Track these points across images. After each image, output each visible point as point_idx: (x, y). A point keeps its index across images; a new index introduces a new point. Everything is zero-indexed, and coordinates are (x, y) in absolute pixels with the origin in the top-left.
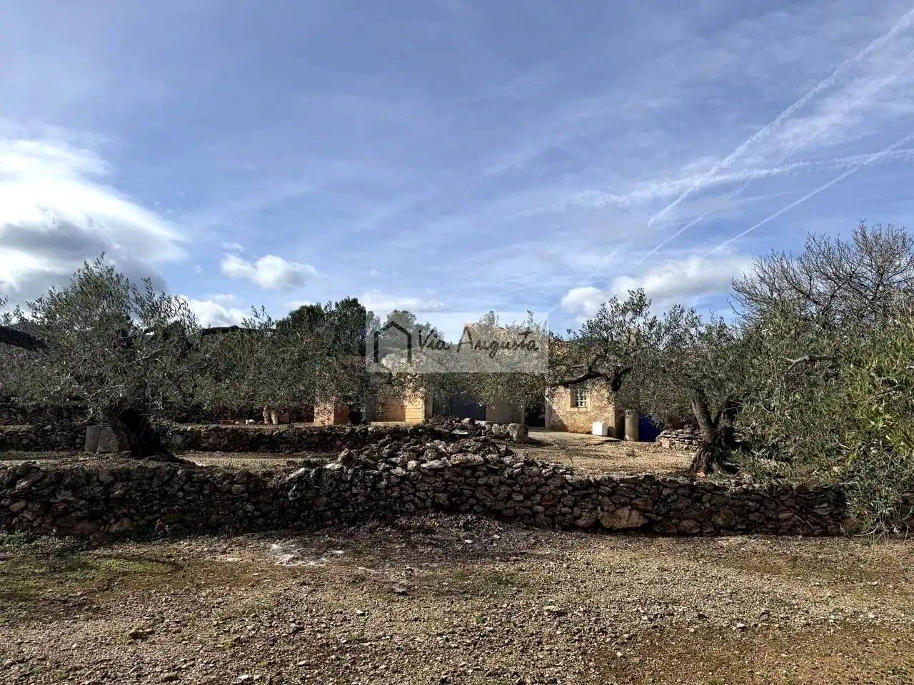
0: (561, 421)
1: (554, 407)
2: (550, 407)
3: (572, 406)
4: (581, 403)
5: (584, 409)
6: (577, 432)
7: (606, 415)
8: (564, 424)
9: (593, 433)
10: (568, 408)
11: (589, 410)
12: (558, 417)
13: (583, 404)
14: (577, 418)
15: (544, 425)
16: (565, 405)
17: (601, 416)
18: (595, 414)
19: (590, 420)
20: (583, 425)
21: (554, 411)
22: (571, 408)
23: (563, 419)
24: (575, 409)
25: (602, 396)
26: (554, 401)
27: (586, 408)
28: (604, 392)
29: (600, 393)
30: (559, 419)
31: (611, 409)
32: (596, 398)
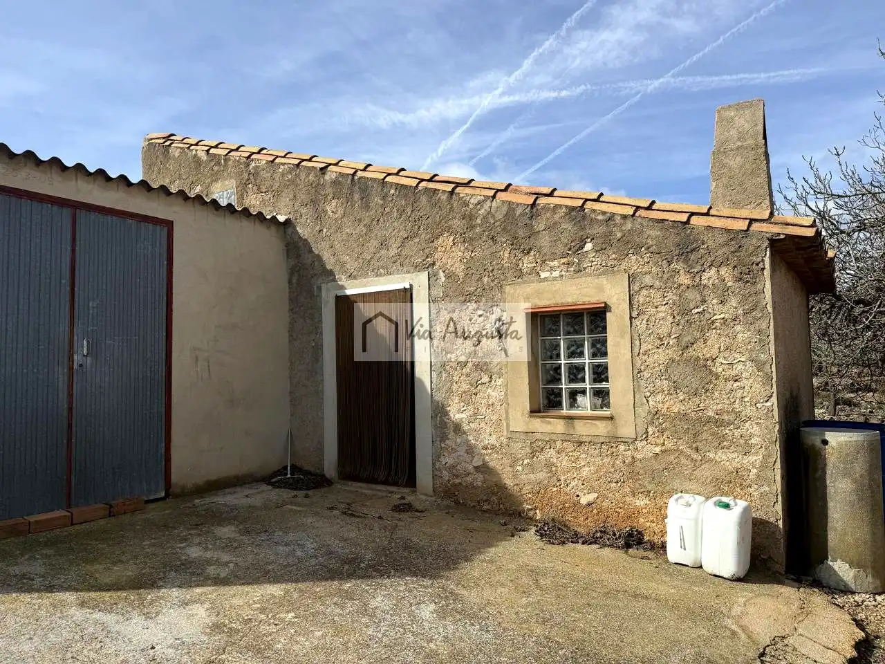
0: (484, 469)
1: (457, 413)
2: (440, 411)
3: (534, 411)
4: (573, 394)
5: (601, 428)
6: (576, 537)
7: (727, 459)
8: (502, 487)
9: (674, 553)
10: (519, 417)
11: (627, 431)
12: (470, 450)
13: (585, 401)
14: (564, 462)
15: (411, 481)
16: (505, 402)
17: (696, 465)
18: (658, 449)
19: (633, 475)
20: (591, 497)
21: (458, 428)
22: (532, 419)
23: (494, 461)
24: (550, 423)
25: (703, 366)
26: (455, 387)
27: (609, 422)
28: (711, 345)
29: (691, 352)
30: (477, 462)
31: (757, 430)
32: (665, 376)
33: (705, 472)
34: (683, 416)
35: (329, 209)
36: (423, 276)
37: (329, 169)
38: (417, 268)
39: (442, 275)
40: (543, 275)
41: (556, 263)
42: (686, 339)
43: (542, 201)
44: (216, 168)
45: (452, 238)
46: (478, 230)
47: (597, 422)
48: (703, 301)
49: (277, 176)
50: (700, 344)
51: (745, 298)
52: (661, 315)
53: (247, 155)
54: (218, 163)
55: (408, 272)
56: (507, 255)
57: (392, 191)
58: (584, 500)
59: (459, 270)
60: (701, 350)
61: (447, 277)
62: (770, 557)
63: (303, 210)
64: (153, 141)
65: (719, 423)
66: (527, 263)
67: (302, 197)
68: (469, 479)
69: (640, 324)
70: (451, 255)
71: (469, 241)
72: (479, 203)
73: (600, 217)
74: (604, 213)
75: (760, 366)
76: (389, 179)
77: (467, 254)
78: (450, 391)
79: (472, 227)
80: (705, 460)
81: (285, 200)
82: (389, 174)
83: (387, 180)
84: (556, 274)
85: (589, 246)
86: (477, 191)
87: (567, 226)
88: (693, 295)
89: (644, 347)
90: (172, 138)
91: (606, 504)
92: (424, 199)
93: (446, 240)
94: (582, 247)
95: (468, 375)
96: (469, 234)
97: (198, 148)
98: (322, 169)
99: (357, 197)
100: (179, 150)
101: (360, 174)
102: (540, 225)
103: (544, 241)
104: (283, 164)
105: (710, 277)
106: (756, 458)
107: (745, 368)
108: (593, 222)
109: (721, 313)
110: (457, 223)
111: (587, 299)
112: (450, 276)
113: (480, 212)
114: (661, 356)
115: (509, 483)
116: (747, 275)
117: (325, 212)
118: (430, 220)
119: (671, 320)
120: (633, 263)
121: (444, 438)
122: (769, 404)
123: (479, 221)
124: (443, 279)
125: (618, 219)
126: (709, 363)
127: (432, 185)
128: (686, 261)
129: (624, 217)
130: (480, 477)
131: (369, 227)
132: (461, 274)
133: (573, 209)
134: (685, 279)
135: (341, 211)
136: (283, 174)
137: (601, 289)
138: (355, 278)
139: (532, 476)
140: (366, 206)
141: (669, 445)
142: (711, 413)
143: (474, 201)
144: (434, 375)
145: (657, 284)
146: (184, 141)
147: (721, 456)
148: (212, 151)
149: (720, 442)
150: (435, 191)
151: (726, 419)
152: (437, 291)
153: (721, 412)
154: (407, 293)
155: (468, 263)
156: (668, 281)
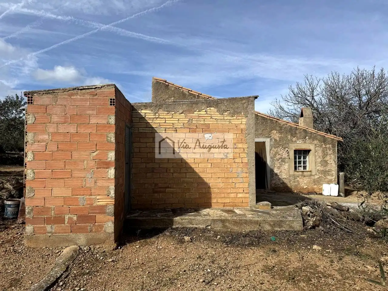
0: (283, 183)
1: (276, 171)
2: (272, 171)
7: (330, 178)
8: (287, 187)
10: (292, 172)
11: (313, 174)
12: (280, 179)
14: (301, 180)
16: (288, 168)
17: (325, 179)
18: (318, 177)
19: (314, 182)
20: (307, 186)
21: (276, 174)
22: (294, 172)
23: (286, 181)
24: (299, 173)
25: (326, 162)
26: (276, 165)
27: (310, 172)
28: (328, 158)
29: (324, 159)
30: (281, 182)
31: (334, 172)
32: (320, 163)
33: (326, 180)
34: (323, 171)
36: (268, 140)
38: (268, 137)
39: (273, 139)
40: (297, 142)
41: (300, 140)
42: (324, 157)
45: (276, 131)
46: (283, 130)
47: (308, 172)
48: (327, 150)
51: (333, 150)
52: (320, 152)
55: (264, 138)
56: (289, 137)
57: (260, 118)
58: (305, 187)
59: (278, 139)
60: (326, 159)
65: (329, 171)
66: (294, 139)
68: (279, 186)
69: (316, 154)
70: (276, 135)
71: (281, 133)
72: (283, 125)
73: (310, 132)
75: (335, 162)
77: (280, 136)
78: (274, 166)
79: (282, 130)
84: (300, 142)
85: (307, 138)
87: (303, 133)
88: (325, 149)
89: (317, 158)
91: (309, 187)
92: (269, 121)
93: (274, 132)
94: (306, 138)
95: (280, 163)
97: (183, 89)
102: (297, 132)
103: (298, 135)
105: (328, 146)
106: (334, 177)
107: (332, 162)
108: (308, 133)
109: (330, 152)
110: (278, 128)
111: (306, 148)
112: (275, 140)
113: (283, 127)
114: (319, 160)
115: (289, 185)
116: (333, 146)
118: (270, 126)
120: (315, 142)
121: (273, 177)
122: (336, 168)
123: (283, 129)
125: (313, 133)
127: (270, 118)
128: (324, 143)
130: (282, 185)
133: (304, 130)
134: (324, 146)
137: (310, 146)
139: (294, 184)
141: (320, 176)
142: (327, 170)
144: (271, 162)
147: (328, 177)
149: (329, 175)
150: (272, 120)
151: (330, 171)
152: (272, 143)
153: (329, 170)
154: (264, 143)
155: (280, 138)
156: (321, 146)
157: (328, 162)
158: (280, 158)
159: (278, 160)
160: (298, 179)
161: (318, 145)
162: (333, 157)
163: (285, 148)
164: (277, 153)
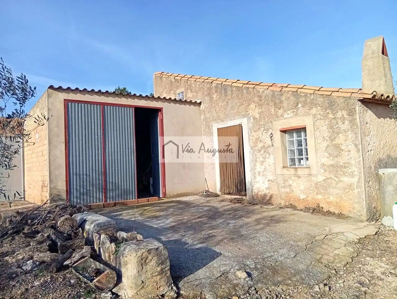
0: (269, 188)
1: (259, 169)
2: (253, 168)
3: (285, 167)
4: (299, 160)
8: (275, 195)
10: (279, 169)
11: (314, 172)
12: (264, 182)
14: (295, 184)
17: (337, 183)
18: (324, 178)
19: (317, 188)
20: (304, 196)
22: (283, 169)
23: (272, 185)
24: (289, 171)
25: (338, 147)
26: (258, 160)
27: (309, 169)
28: (340, 139)
29: (334, 142)
30: (266, 186)
31: (356, 169)
32: (326, 151)
33: (340, 185)
34: (332, 166)
35: (214, 96)
36: (246, 119)
37: (213, 82)
38: (244, 116)
39: (252, 118)
40: (285, 117)
41: (289, 112)
42: (333, 137)
43: (284, 89)
44: (177, 84)
45: (255, 105)
46: (263, 101)
48: (338, 123)
49: (197, 86)
50: (337, 139)
51: (351, 121)
52: (324, 129)
53: (187, 79)
54: (178, 82)
55: (240, 118)
56: (273, 109)
57: (235, 89)
58: (302, 197)
59: (257, 116)
60: (337, 141)
61: (254, 119)
62: (361, 215)
63: (206, 98)
64: (156, 75)
66: (280, 112)
67: (206, 93)
68: (264, 192)
69: (317, 133)
70: (254, 111)
71: (260, 106)
72: (263, 91)
73: (303, 95)
74: (304, 93)
75: (356, 146)
76: (234, 84)
77: (260, 110)
78: (256, 161)
79: (261, 100)
80: (340, 181)
81: (200, 94)
82: (233, 83)
83: (232, 85)
84: (289, 116)
85: (300, 105)
86: (262, 87)
87: (292, 98)
88: (333, 121)
89: (319, 141)
90: (163, 74)
91: (309, 199)
92: (245, 91)
93: (253, 106)
94: (297, 106)
95: (262, 155)
96: (260, 103)
97: (171, 77)
98: (211, 82)
99: (223, 92)
100: (165, 78)
101: (224, 83)
102: (283, 98)
103: (285, 104)
104: (199, 81)
105: (339, 114)
106: (356, 179)
107: (352, 147)
108: (301, 96)
109: (343, 127)
110: (256, 99)
111: (300, 125)
112: (255, 119)
113: (263, 95)
114: (325, 144)
116: (351, 113)
117: (213, 98)
118: (247, 99)
119: (327, 131)
120: (314, 111)
121: (255, 178)
122: (359, 160)
123: (263, 98)
124: (252, 120)
125: (308, 95)
126: (340, 146)
127: (247, 86)
128: (331, 109)
129: (311, 94)
130: (267, 192)
131: (227, 102)
132: (258, 118)
133: (294, 92)
134: (331, 116)
135: (218, 97)
136: (199, 85)
137: (304, 121)
138: (223, 121)
139: (284, 190)
140: (226, 95)
141: (328, 176)
142: (341, 164)
143: (261, 91)
144: (251, 155)
145: (322, 118)
146: (167, 75)
147: (345, 179)
148: (176, 78)
149: (344, 174)
150: (248, 88)
151: (346, 166)
152: (251, 125)
153: (344, 163)
154: (240, 126)
155: (260, 113)
156: (326, 117)
157: (342, 148)
158: (262, 148)
159: (260, 151)
160: (291, 182)
161: (319, 117)
162: (350, 135)
163: (267, 130)
164: (258, 140)
